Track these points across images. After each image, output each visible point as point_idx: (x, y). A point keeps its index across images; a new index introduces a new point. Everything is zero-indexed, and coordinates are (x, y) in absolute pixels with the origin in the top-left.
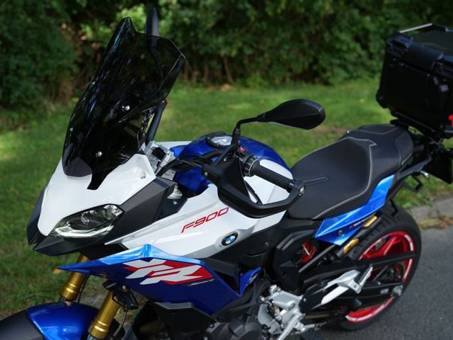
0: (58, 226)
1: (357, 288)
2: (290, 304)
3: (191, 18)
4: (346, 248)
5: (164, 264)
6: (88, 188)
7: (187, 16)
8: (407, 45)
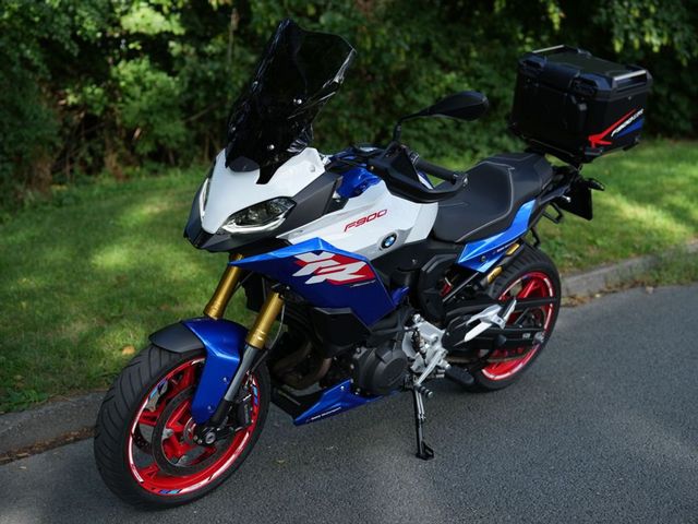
0: (225, 224)
1: (502, 323)
2: (432, 337)
3: (216, 72)
4: (489, 276)
5: (333, 258)
6: (258, 183)
7: (211, 69)
8: (542, 64)
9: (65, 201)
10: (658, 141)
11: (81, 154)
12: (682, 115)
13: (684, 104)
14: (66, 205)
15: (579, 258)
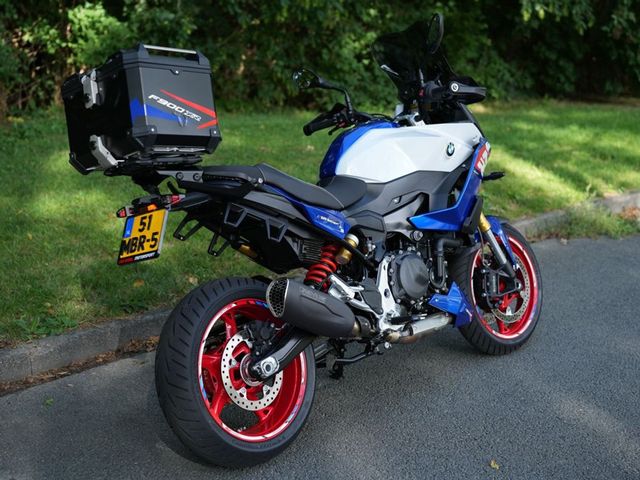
9: (27, 134)
10: (545, 101)
11: (33, 88)
12: (567, 78)
13: (570, 68)
14: (28, 137)
15: (503, 211)
